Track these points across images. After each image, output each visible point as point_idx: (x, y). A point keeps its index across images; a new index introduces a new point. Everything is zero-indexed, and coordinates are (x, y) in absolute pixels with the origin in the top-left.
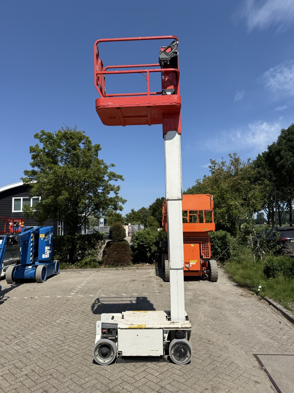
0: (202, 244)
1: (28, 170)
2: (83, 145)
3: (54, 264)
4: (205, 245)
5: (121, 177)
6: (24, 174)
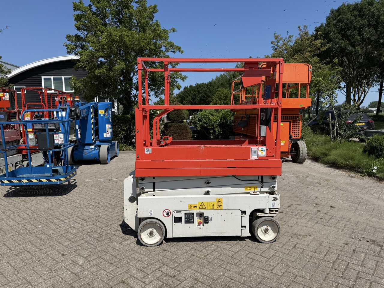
0: (293, 123)
1: (71, 34)
2: (137, 5)
3: (114, 144)
4: (296, 124)
5: (179, 49)
6: (67, 39)
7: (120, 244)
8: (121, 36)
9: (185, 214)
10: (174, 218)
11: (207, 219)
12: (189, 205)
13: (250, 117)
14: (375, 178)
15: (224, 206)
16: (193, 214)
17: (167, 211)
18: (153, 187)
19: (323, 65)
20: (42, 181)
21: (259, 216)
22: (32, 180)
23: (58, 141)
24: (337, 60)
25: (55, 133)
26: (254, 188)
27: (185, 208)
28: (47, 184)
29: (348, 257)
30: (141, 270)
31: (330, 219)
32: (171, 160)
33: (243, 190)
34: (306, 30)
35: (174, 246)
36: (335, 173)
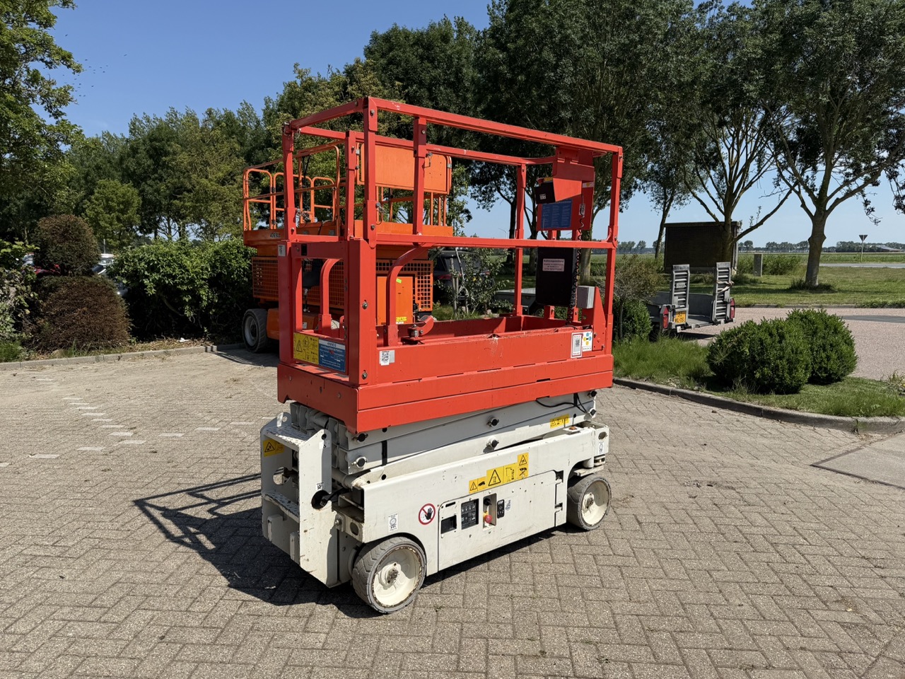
0: (419, 278)
4: (424, 280)
9: (463, 505)
10: (442, 521)
11: (500, 508)
12: (470, 482)
16: (478, 501)
17: (426, 509)
18: (383, 454)
21: (581, 475)
26: (564, 420)
29: (722, 517)
32: (436, 377)
33: (546, 427)
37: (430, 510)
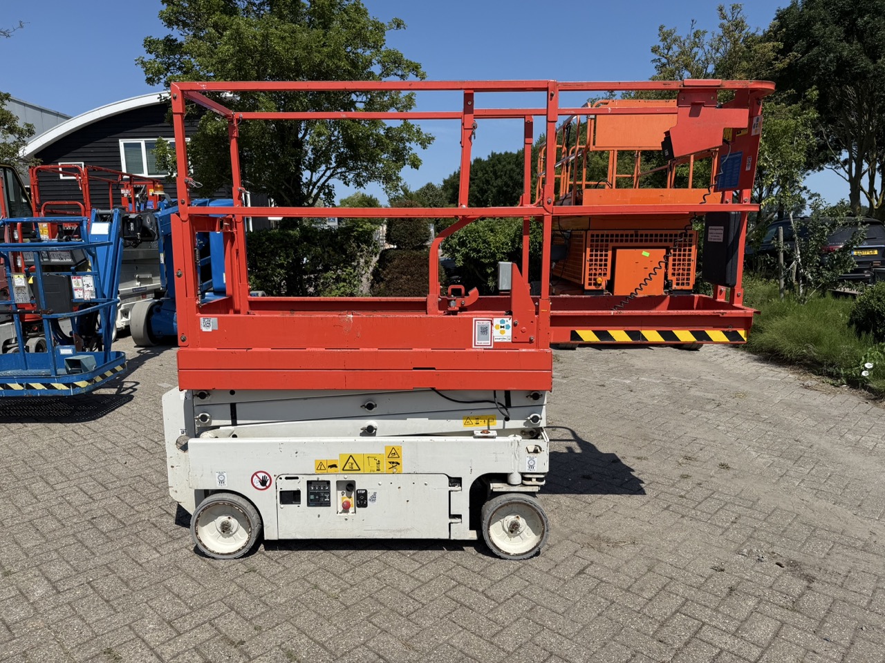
0: (675, 250)
1: (154, 37)
4: (682, 253)
5: (415, 68)
6: (146, 49)
7: (155, 549)
8: (266, 37)
9: (309, 483)
10: (281, 492)
11: (362, 497)
12: (316, 461)
13: (571, 235)
14: (866, 392)
15: (405, 466)
16: (328, 483)
17: (261, 475)
18: (232, 414)
19: (778, 106)
20: (34, 388)
21: (494, 490)
22: (11, 385)
23: (81, 294)
24: (816, 93)
25: (74, 274)
26: (486, 421)
27: (305, 469)
28: (46, 395)
29: (708, 607)
30: (169, 623)
31: (706, 498)
32: (270, 349)
33: (458, 425)
34: (739, 16)
35: (279, 561)
36: (768, 376)
37: (264, 477)
